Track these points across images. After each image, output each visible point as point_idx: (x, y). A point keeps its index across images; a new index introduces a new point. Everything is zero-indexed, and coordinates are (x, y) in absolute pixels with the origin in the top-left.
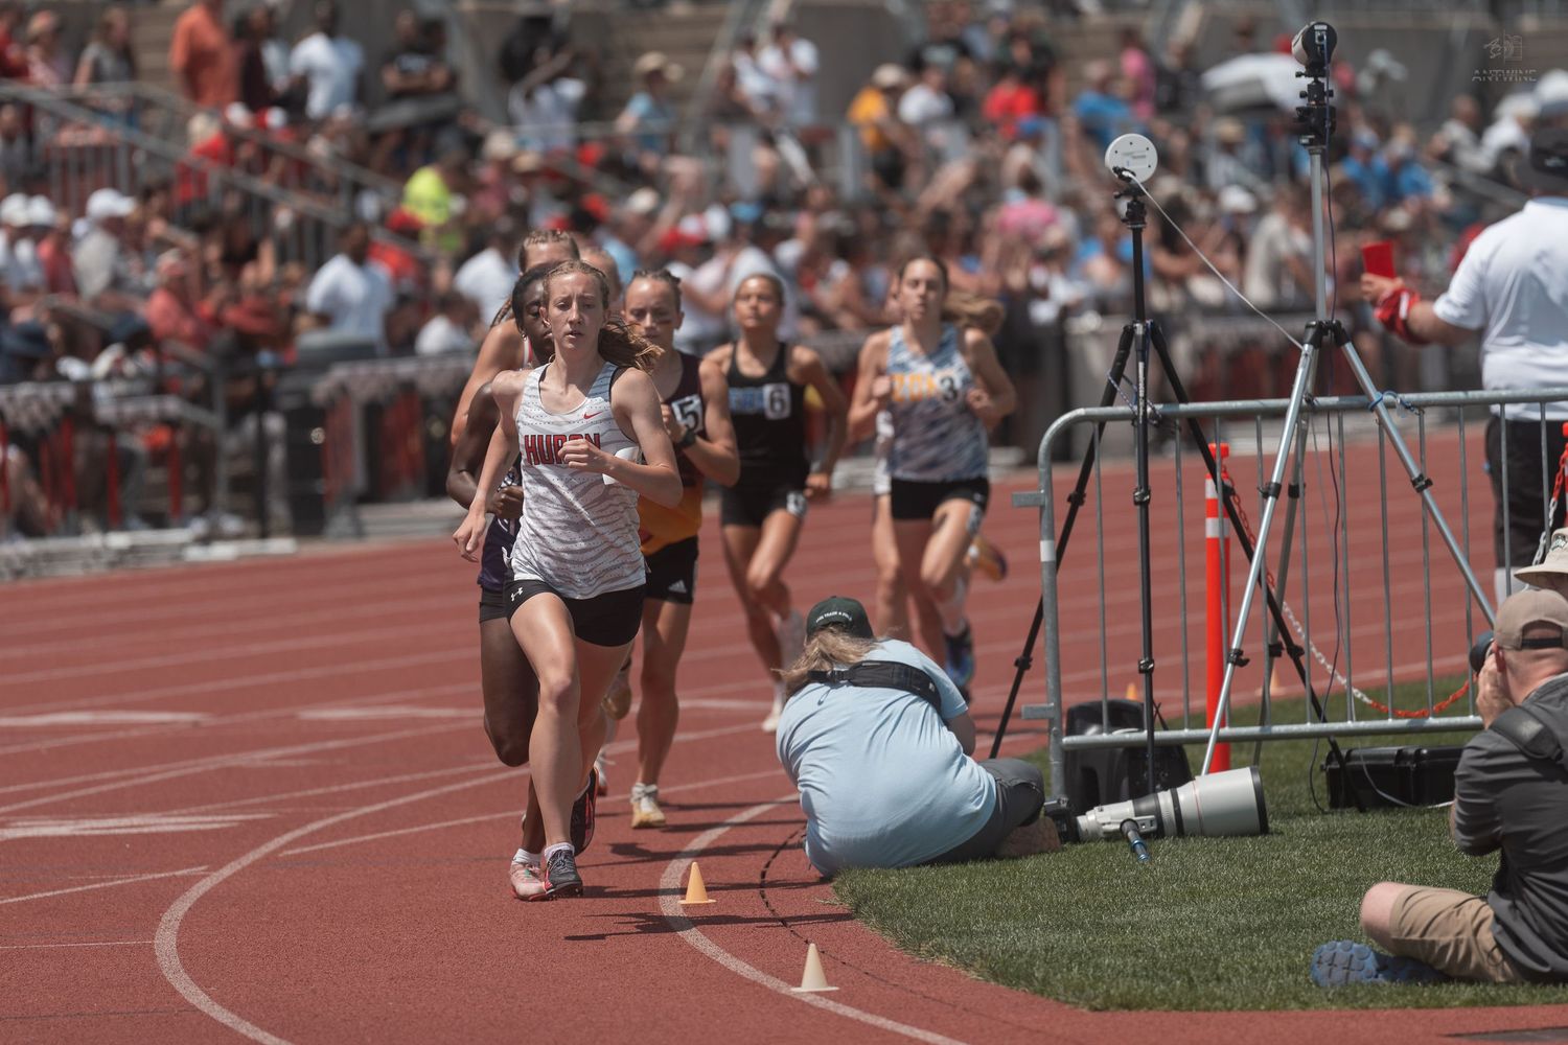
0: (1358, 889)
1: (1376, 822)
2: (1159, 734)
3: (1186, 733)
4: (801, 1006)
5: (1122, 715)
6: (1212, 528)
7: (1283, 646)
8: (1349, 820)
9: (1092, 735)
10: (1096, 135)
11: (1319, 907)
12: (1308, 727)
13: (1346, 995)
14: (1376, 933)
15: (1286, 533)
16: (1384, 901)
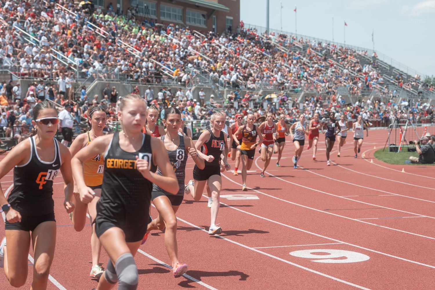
0: (409, 157)
1: (411, 153)
2: (397, 146)
3: (398, 146)
4: (371, 163)
5: (394, 145)
6: (401, 132)
7: (405, 141)
8: (409, 153)
9: (392, 146)
10: (394, 106)
11: (407, 158)
12: (406, 146)
13: (408, 164)
14: (411, 160)
15: (406, 133)
16: (411, 158)
